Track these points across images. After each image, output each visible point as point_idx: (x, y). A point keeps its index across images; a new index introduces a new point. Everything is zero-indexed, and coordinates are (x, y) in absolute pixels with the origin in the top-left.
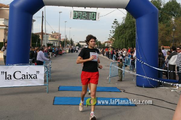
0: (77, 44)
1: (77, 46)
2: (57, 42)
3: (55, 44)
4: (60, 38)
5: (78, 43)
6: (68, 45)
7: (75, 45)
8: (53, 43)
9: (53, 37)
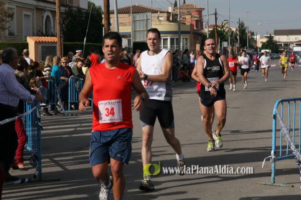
0: (265, 40)
1: (265, 46)
2: (188, 36)
3: (178, 43)
4: (199, 22)
5: (271, 38)
6: (225, 44)
7: (259, 45)
8: (172, 40)
9: (175, 20)
